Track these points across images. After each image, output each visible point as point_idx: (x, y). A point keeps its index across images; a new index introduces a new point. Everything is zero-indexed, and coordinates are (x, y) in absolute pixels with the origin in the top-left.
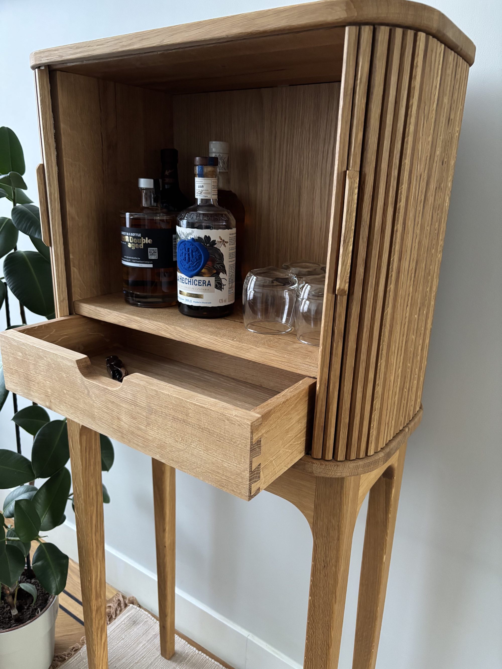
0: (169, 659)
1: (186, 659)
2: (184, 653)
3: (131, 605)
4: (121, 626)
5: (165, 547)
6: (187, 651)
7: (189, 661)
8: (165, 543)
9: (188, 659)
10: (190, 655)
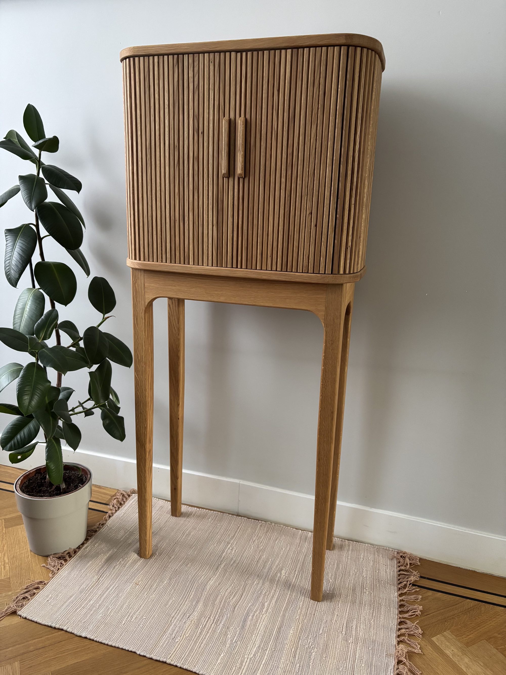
0: (179, 516)
1: (191, 514)
2: (189, 511)
3: (133, 495)
4: (132, 506)
5: (179, 419)
6: (190, 511)
7: (194, 515)
8: (179, 415)
9: (193, 514)
10: (194, 512)
